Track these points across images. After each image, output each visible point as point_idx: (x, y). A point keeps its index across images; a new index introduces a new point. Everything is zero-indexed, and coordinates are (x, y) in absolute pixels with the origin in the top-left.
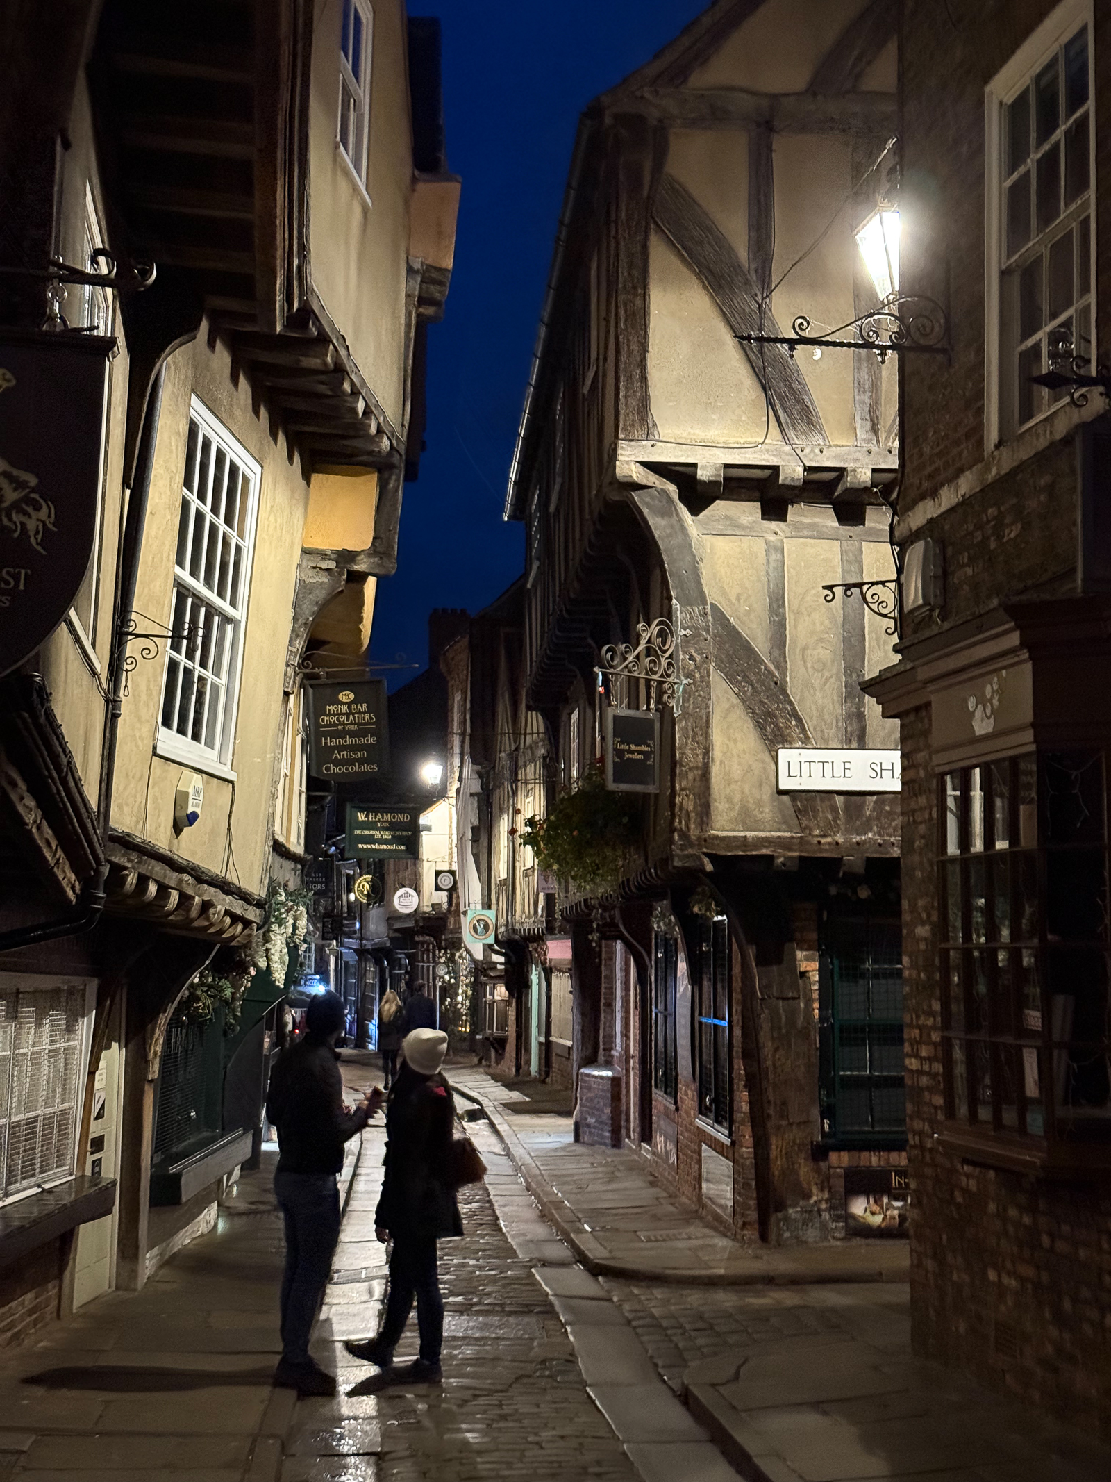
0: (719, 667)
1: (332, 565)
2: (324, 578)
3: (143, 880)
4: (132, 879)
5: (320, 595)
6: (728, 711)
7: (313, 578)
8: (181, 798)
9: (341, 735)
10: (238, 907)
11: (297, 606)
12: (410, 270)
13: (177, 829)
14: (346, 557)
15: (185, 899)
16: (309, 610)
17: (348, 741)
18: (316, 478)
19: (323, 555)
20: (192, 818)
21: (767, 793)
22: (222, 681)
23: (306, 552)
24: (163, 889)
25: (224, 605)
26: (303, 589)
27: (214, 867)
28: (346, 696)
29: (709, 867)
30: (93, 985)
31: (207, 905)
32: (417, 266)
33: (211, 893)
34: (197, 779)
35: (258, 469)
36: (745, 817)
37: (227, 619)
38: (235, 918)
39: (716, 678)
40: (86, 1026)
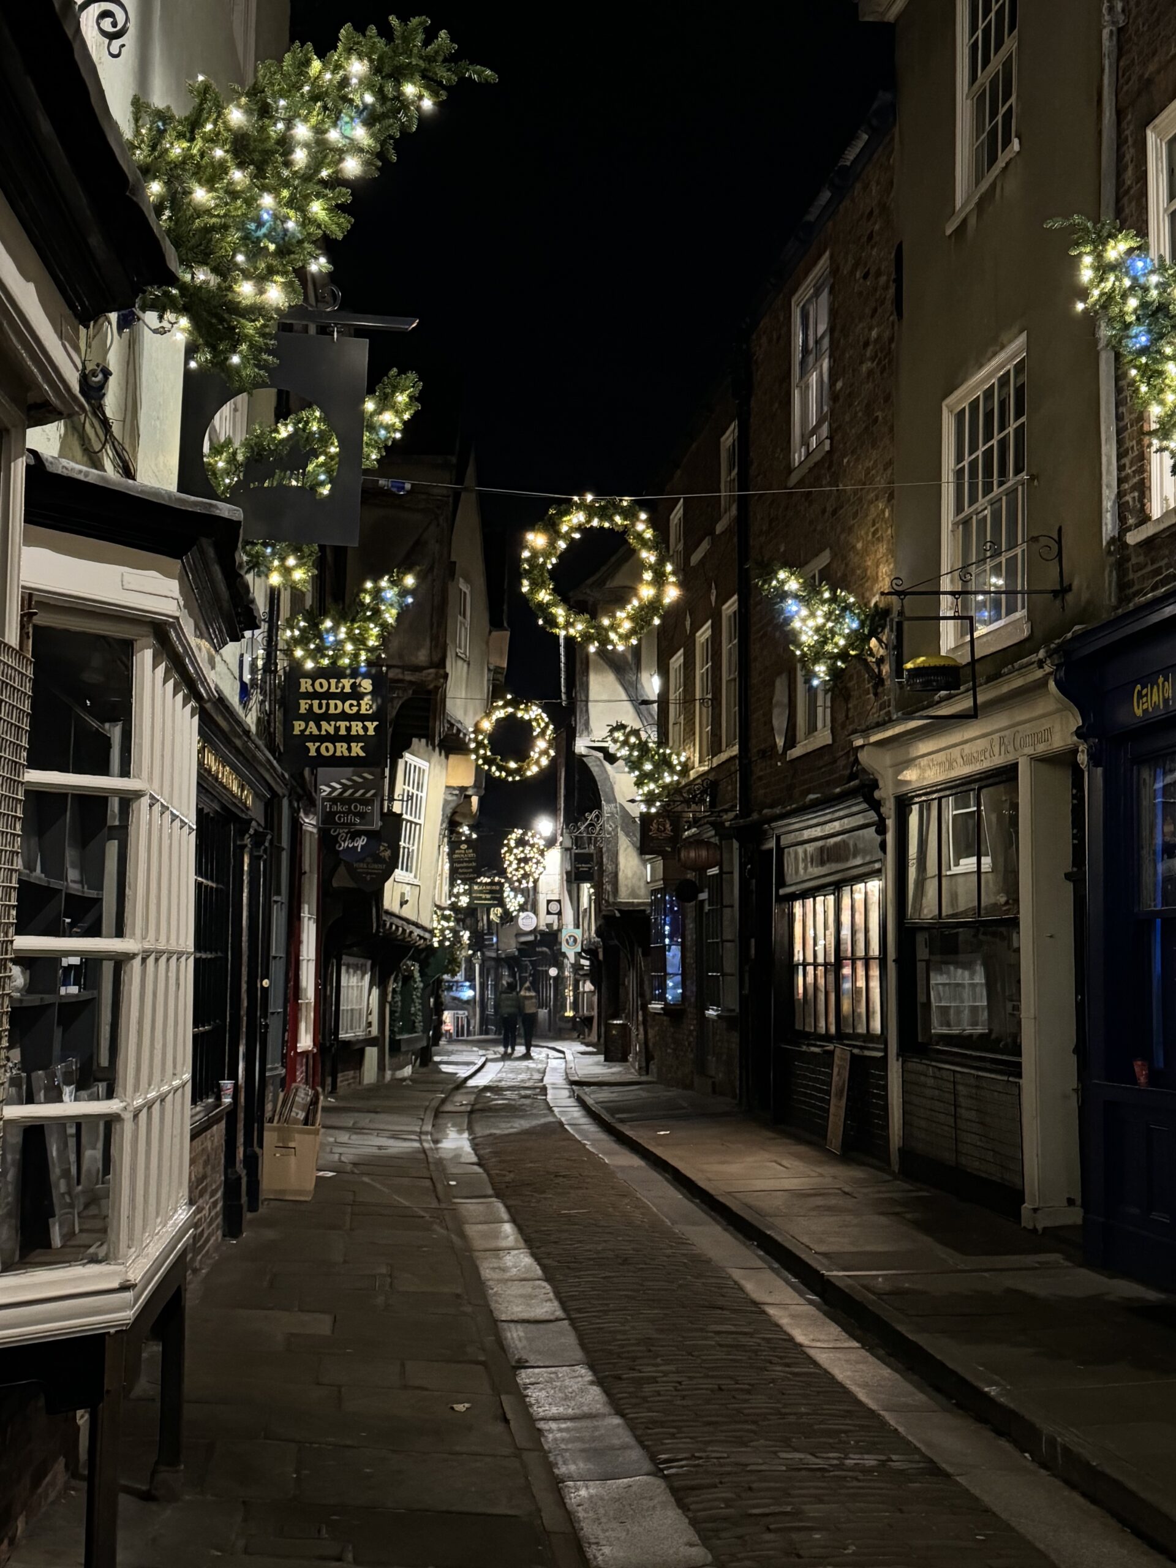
0: (622, 829)
1: (457, 792)
2: (454, 798)
3: (391, 924)
4: (388, 925)
5: (453, 805)
6: (626, 850)
7: (450, 798)
8: (403, 895)
9: (462, 862)
10: (422, 933)
11: (444, 810)
12: (489, 670)
13: (401, 905)
14: (463, 789)
15: (404, 931)
16: (449, 811)
17: (465, 865)
18: (451, 757)
19: (454, 788)
20: (407, 901)
21: (642, 884)
22: (415, 847)
23: (447, 787)
24: (397, 927)
25: (417, 820)
26: (446, 803)
27: (413, 918)
28: (464, 846)
29: (618, 914)
30: (369, 963)
31: (411, 932)
32: (492, 667)
33: (412, 928)
34: (408, 887)
35: (427, 764)
36: (633, 894)
37: (416, 824)
38: (421, 937)
39: (621, 835)
40: (367, 977)
